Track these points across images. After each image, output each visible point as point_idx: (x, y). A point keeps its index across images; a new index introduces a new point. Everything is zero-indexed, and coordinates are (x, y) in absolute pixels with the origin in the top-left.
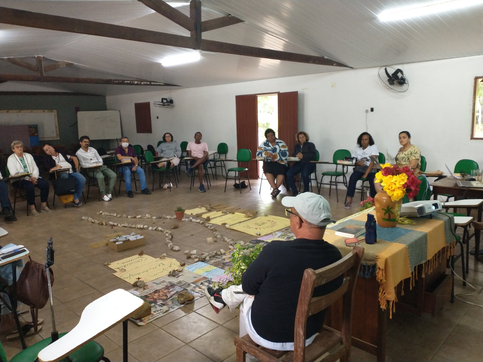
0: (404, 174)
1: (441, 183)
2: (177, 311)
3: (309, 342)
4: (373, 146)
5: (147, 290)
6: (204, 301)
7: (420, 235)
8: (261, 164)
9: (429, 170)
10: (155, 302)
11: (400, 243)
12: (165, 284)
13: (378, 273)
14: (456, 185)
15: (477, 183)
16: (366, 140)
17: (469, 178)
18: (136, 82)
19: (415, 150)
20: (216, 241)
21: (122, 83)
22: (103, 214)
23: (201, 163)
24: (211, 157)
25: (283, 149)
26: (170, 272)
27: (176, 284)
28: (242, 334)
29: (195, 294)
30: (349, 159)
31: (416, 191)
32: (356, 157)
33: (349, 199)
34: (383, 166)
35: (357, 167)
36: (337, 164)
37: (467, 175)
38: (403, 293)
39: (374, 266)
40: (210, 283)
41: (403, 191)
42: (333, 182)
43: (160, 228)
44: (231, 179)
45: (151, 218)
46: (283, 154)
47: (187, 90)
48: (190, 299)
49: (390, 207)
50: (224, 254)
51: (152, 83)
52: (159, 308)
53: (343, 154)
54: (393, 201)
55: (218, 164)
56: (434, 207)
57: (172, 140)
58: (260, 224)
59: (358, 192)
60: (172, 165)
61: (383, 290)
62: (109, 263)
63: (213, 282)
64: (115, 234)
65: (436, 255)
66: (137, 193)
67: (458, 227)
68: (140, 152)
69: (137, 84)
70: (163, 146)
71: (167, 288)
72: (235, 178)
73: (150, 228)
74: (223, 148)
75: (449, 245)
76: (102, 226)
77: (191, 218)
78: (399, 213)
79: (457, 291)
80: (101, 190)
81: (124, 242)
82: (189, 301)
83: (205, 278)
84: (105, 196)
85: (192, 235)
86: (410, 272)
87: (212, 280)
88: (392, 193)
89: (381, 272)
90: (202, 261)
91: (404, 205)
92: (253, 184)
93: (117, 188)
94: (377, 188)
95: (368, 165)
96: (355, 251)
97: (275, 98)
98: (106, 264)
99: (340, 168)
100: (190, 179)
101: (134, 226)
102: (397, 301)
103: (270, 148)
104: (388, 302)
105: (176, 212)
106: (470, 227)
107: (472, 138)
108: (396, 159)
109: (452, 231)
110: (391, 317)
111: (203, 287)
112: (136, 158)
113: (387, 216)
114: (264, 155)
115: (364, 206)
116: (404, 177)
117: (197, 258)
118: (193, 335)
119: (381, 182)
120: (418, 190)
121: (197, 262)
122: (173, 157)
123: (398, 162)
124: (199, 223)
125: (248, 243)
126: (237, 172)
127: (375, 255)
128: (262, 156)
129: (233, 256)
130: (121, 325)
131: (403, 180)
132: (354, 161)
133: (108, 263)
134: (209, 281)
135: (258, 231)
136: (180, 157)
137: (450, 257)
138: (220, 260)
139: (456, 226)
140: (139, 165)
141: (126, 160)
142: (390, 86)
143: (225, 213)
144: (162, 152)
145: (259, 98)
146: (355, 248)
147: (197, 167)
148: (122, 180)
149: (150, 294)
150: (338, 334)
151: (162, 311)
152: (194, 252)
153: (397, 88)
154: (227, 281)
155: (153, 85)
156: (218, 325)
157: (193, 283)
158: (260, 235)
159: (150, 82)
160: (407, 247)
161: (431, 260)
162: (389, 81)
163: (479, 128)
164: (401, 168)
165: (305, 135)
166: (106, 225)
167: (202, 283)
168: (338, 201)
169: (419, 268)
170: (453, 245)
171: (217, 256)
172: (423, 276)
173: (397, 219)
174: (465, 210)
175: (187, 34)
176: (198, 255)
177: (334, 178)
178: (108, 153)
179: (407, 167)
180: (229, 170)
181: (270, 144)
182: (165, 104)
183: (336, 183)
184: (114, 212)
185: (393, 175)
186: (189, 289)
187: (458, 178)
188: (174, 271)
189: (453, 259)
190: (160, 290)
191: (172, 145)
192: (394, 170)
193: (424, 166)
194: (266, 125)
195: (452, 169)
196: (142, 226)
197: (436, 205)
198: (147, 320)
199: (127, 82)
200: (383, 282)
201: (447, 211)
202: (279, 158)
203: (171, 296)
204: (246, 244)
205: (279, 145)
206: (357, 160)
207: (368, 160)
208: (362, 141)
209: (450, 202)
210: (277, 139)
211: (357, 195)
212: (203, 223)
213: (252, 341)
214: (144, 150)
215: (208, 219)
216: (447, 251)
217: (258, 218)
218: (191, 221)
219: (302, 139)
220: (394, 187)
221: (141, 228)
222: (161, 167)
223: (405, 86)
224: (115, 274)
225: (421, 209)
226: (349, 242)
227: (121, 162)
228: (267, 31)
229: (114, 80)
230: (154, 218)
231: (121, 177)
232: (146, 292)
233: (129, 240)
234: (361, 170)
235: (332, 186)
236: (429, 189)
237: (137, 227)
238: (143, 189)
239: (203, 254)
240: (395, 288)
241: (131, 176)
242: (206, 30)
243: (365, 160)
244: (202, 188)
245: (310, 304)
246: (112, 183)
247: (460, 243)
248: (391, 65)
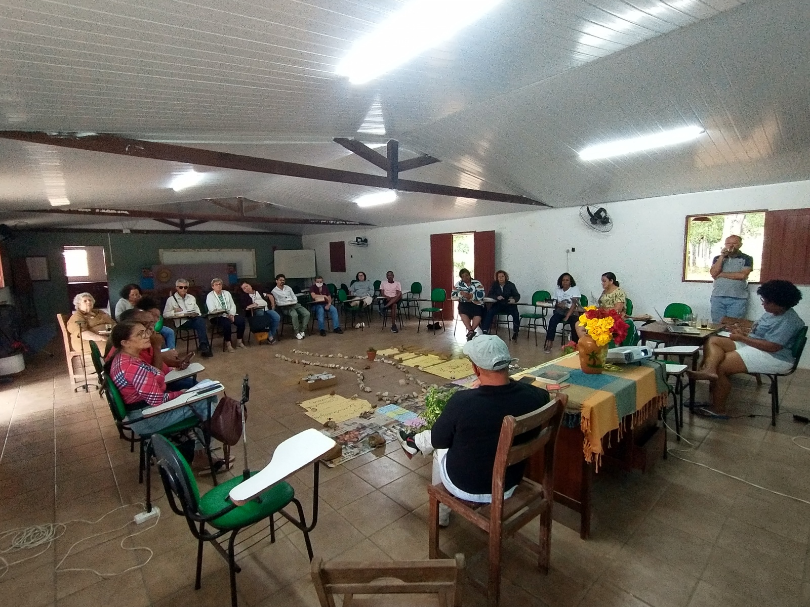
0: (611, 318)
1: (649, 328)
2: (368, 455)
3: (508, 494)
4: (574, 287)
5: (337, 431)
6: (396, 445)
7: (629, 383)
8: (456, 304)
9: (634, 314)
10: (346, 444)
11: (607, 391)
12: (356, 426)
13: (583, 423)
14: (667, 330)
15: (690, 329)
16: (567, 280)
17: (682, 323)
18: (332, 222)
20: (408, 384)
21: (319, 223)
22: (296, 352)
24: (404, 297)
25: (479, 290)
26: (361, 414)
27: (367, 426)
28: (435, 482)
29: (387, 438)
30: (549, 301)
31: (623, 336)
32: (556, 299)
33: (549, 343)
34: (587, 309)
35: (558, 309)
36: (536, 306)
37: (678, 320)
38: (609, 446)
39: (578, 416)
40: (402, 427)
41: (610, 336)
42: (532, 325)
43: (352, 369)
44: (425, 319)
45: (343, 357)
46: (479, 294)
47: (381, 229)
48: (381, 442)
49: (595, 353)
50: (417, 397)
51: (348, 223)
52: (349, 450)
53: (542, 296)
54: (598, 346)
55: (411, 304)
56: (643, 354)
57: (365, 279)
58: (455, 368)
59: (558, 336)
60: (364, 304)
61: (588, 441)
62: (301, 402)
63: (404, 426)
64: (308, 373)
65: (646, 405)
66: (330, 332)
67: (670, 376)
69: (333, 224)
70: (356, 284)
71: (358, 430)
72: (429, 319)
73: (342, 368)
74: (416, 288)
75: (660, 395)
76: (294, 364)
77: (383, 359)
78: (605, 359)
79: (671, 446)
80: (294, 329)
81: (316, 381)
82: (380, 444)
83: (396, 421)
84: (298, 334)
85: (384, 376)
86: (618, 422)
87: (404, 424)
88: (598, 338)
89: (586, 422)
90: (394, 404)
91: (610, 351)
92: (448, 326)
93: (310, 327)
94: (579, 332)
95: (569, 308)
96: (558, 398)
97: (471, 237)
99: (539, 311)
100: (382, 318)
101: (326, 365)
102: (603, 454)
103: (465, 288)
104: (594, 454)
105: (368, 352)
106: (683, 376)
107: (684, 280)
108: (600, 302)
109: (664, 380)
110: (597, 472)
111: (395, 431)
112: (330, 296)
113: (591, 362)
114: (459, 295)
115: (565, 351)
116: (611, 320)
117: (389, 400)
118: (384, 481)
119: (586, 325)
120: (626, 334)
121: (388, 404)
122: (366, 296)
123: (601, 305)
124: (391, 364)
125: (442, 387)
126: (431, 313)
127: (579, 403)
128: (457, 295)
129: (427, 399)
130: (313, 466)
131: (609, 324)
132: (554, 303)
133: (299, 402)
134: (401, 424)
135: (452, 375)
136: (372, 296)
137: (661, 408)
138: (413, 403)
139: (669, 374)
140: (332, 304)
141: (320, 298)
142: (593, 225)
143: (418, 355)
144: (355, 291)
145: (455, 237)
146: (558, 395)
147: (390, 307)
149: (342, 435)
150: (539, 487)
151: (352, 453)
152: (386, 394)
153: (599, 227)
154: (420, 425)
155: (349, 224)
156: (409, 471)
157: (384, 426)
158: (454, 378)
159: (345, 222)
160: (615, 396)
161: (641, 410)
162: (591, 220)
163: (690, 270)
164: (607, 311)
165: (505, 274)
166: (299, 363)
167: (393, 427)
168: (537, 345)
169: (628, 419)
170: (665, 395)
171: (409, 399)
172: (632, 428)
173: (603, 366)
174: (677, 358)
175: (383, 173)
176: (391, 397)
177: (532, 320)
178: (302, 291)
179: (613, 310)
180: (423, 310)
181: (465, 284)
182: (360, 243)
183: (535, 326)
184: (307, 350)
185: (598, 318)
186: (380, 432)
187: (670, 323)
188: (365, 412)
189: (665, 411)
190: (351, 431)
191: (366, 284)
192: (600, 313)
193: (630, 310)
194: (461, 265)
195: (662, 312)
196: (334, 366)
197: (645, 351)
198: (337, 462)
199: (323, 221)
200: (588, 432)
201: (656, 358)
202: (474, 298)
203: (362, 439)
204: (440, 388)
205: (474, 285)
206: (557, 302)
207: (569, 302)
208: (563, 283)
209: (660, 348)
210: (473, 279)
211: (557, 339)
212: (395, 365)
213: (446, 490)
214: (337, 289)
215: (401, 361)
216: (659, 402)
217: (453, 361)
218: (383, 362)
220: (599, 331)
221: (333, 368)
222: (354, 306)
223: (608, 226)
224: (307, 413)
225: (629, 356)
226: (551, 389)
227: (315, 300)
228: (463, 171)
229: (311, 220)
230: (346, 357)
231: (314, 316)
232: (337, 433)
233: (321, 379)
234: (561, 313)
235: (530, 329)
236: (636, 334)
237: (329, 366)
238: (335, 328)
239: (395, 397)
240: (601, 439)
241: (324, 314)
242: (402, 170)
243: (566, 302)
244: (394, 328)
245: (509, 454)
246: (306, 321)
247: (673, 393)
248: (594, 204)
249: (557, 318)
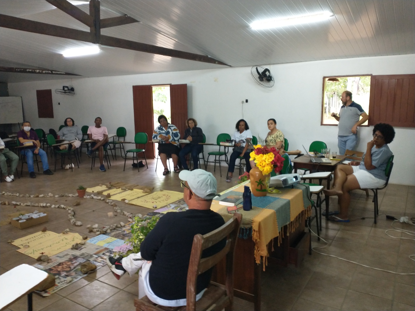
0: (272, 153)
1: (299, 160)
2: (81, 281)
3: (199, 296)
4: (248, 130)
5: (50, 264)
6: (106, 269)
7: (284, 202)
8: (156, 145)
9: (290, 150)
10: (59, 274)
11: (270, 208)
12: (69, 257)
13: (253, 234)
14: (311, 161)
15: (326, 160)
16: (242, 125)
17: (320, 155)
18: (38, 71)
19: (280, 134)
20: (116, 215)
21: (24, 71)
22: (5, 194)
23: (101, 146)
24: (110, 140)
25: (174, 132)
26: (73, 246)
27: (78, 256)
28: (141, 296)
29: (97, 264)
30: (229, 142)
31: (281, 166)
32: (235, 139)
33: (230, 174)
34: (256, 147)
35: (236, 147)
36: (220, 145)
37: (318, 153)
38: (273, 250)
39: (251, 229)
40: (111, 253)
41: (271, 167)
42: (217, 160)
43: (62, 206)
44: (130, 159)
45: (54, 196)
47: (87, 79)
48: (92, 269)
49: (261, 181)
50: (124, 226)
51: (54, 72)
52: (63, 279)
53: (224, 138)
54: (264, 175)
55: (117, 146)
56: (294, 179)
57: (73, 125)
58: (156, 198)
59: (237, 168)
60: (73, 147)
61: (258, 248)
62: (13, 241)
63: (114, 252)
64: (18, 213)
65: (297, 217)
66: (39, 174)
68: (42, 135)
69: (39, 73)
70: (65, 130)
71: (71, 260)
72: (133, 159)
73: (53, 206)
74: (121, 132)
75: (306, 209)
76: (4, 206)
77: (92, 195)
78: (268, 185)
79: (314, 245)
80: (3, 172)
81: (27, 220)
82: (92, 270)
83: (106, 249)
84: (7, 178)
85: (94, 211)
86: (278, 231)
87: (113, 250)
88: (263, 169)
89: (256, 234)
90: (104, 234)
91: (272, 178)
92: (150, 164)
93: (20, 169)
95: (244, 146)
96: (235, 217)
97: (168, 88)
98: (9, 241)
99: (222, 149)
100: (91, 160)
101: (37, 205)
102: (269, 256)
103: (163, 132)
104: (262, 257)
105: (78, 190)
106: (322, 194)
107: (322, 124)
108: (266, 141)
109: (308, 198)
110: (264, 270)
111: (105, 257)
112: (38, 141)
113: (259, 188)
114: (158, 138)
115: (242, 180)
116: (272, 155)
117: (98, 231)
118: (96, 301)
119: (255, 159)
120: (282, 165)
121: (98, 235)
122: (74, 140)
123: (267, 143)
124: (100, 199)
125: (146, 216)
126: (135, 153)
127: (250, 219)
128: (157, 138)
129: (132, 227)
130: (26, 299)
131: (271, 158)
132: (233, 143)
133: (11, 241)
134: (110, 251)
135: (154, 205)
136: (81, 140)
137: (307, 218)
138: (120, 232)
139: (312, 193)
140: (41, 147)
141: (29, 143)
142: (260, 82)
143: (125, 190)
144: (64, 135)
145: (154, 88)
146: (235, 214)
147: (98, 149)
148: (24, 162)
149: (54, 267)
150: (223, 288)
151: (66, 281)
152: (96, 226)
153: (265, 83)
154: (127, 250)
155: (55, 74)
156: (119, 290)
157: (95, 254)
158: (156, 208)
159: (52, 71)
160: (275, 212)
161: (293, 221)
162: (259, 77)
163: (327, 117)
164: (269, 148)
165: (194, 121)
166: (9, 204)
167: (104, 254)
168: (221, 176)
169: (285, 229)
170: (310, 209)
171: (117, 229)
172: (288, 235)
173: (267, 190)
174: (318, 181)
175: (87, 29)
176: (100, 228)
177: (218, 157)
178: (10, 136)
179: (273, 148)
180: (128, 152)
181: (164, 128)
182: (67, 91)
183: (220, 161)
184: (17, 192)
185: (263, 154)
186: (91, 260)
187: (312, 156)
188: (77, 244)
189: (310, 220)
190: (63, 262)
191: (74, 129)
192: (264, 150)
193: (287, 147)
194: (160, 112)
195: (308, 148)
196: (44, 205)
197: (296, 177)
198: (51, 291)
199: (29, 70)
200: (257, 241)
201: (304, 182)
202: (172, 138)
203: (75, 268)
204: (144, 217)
205: (171, 129)
206: (235, 142)
207: (244, 142)
208: (239, 127)
209: (307, 174)
210: (169, 124)
211: (236, 171)
212: (104, 200)
214: (46, 133)
215: (109, 196)
216: (305, 214)
217: (155, 193)
218: (93, 198)
219: (191, 125)
220: (264, 163)
221: (43, 207)
222: (63, 149)
223: (271, 83)
224: (19, 250)
225: (285, 181)
226: (230, 210)
227: (23, 145)
228: (159, 32)
229: (16, 68)
230: (56, 196)
231: (23, 159)
232: (50, 265)
233: (32, 218)
234: (238, 151)
235: (216, 164)
236: (291, 165)
237: (39, 206)
238: (45, 170)
239: (104, 228)
240: (267, 246)
241: (33, 158)
242: (105, 27)
243: (242, 142)
244: (102, 167)
245: (199, 265)
246: (14, 166)
247: (315, 206)
248: (262, 65)
249: (236, 154)
